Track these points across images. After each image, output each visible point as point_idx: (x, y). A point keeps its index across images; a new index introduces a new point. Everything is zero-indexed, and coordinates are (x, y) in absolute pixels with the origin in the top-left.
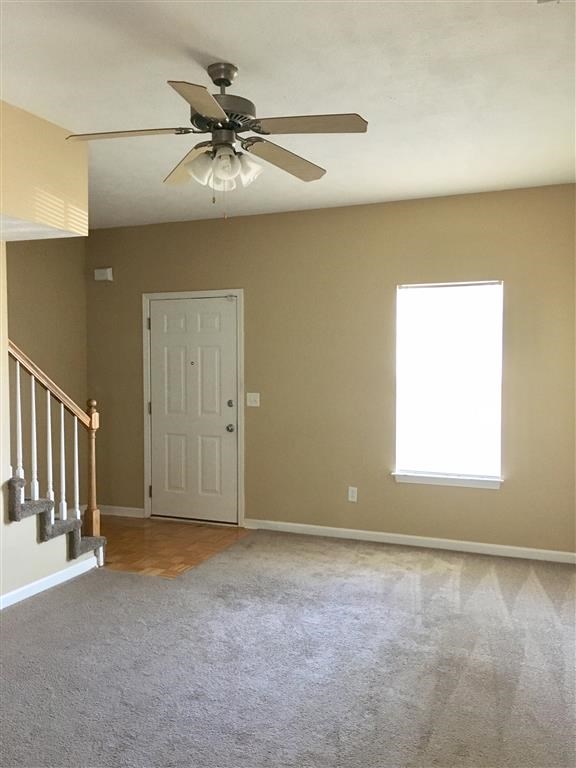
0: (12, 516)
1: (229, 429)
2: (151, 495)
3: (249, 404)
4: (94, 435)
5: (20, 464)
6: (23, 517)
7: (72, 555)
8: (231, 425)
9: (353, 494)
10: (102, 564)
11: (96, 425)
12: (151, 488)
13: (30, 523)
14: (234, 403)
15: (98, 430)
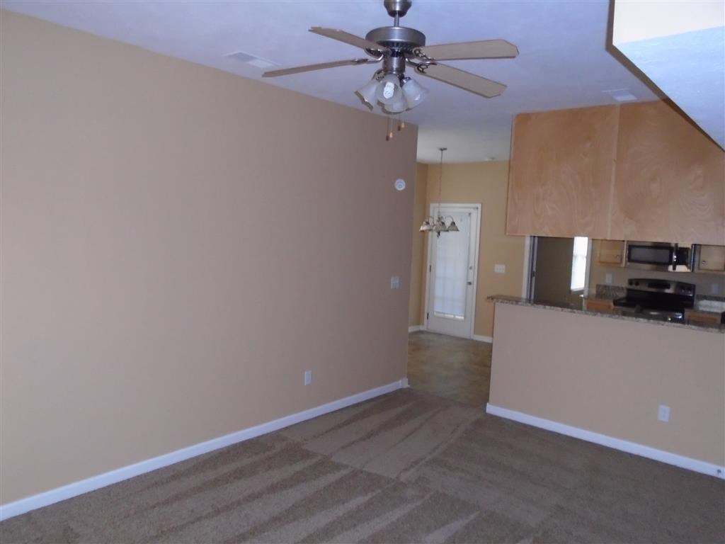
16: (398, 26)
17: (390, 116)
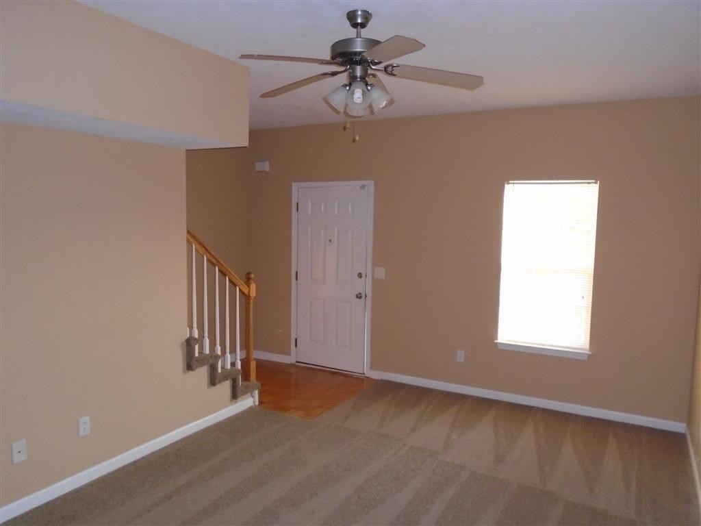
0: (189, 367)
1: (359, 296)
2: (296, 346)
3: (376, 277)
4: (252, 301)
5: (195, 325)
6: (197, 367)
7: (235, 396)
8: (360, 294)
9: (461, 355)
10: (257, 403)
11: (253, 293)
12: (296, 340)
13: (202, 372)
14: (364, 275)
15: (255, 298)
16: (361, 38)
17: (356, 120)
